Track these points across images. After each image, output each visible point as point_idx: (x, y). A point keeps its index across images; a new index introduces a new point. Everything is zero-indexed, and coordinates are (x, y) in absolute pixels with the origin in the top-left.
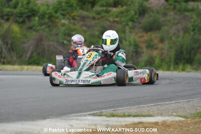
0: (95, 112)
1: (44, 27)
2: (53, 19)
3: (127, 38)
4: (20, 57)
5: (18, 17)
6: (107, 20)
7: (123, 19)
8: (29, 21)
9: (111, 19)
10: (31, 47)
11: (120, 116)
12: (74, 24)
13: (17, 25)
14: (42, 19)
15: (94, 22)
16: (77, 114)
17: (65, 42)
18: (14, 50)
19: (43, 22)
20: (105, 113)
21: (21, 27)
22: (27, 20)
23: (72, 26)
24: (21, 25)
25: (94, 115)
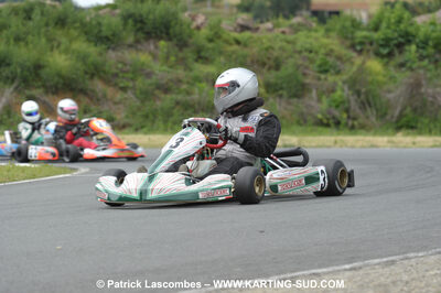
4: (382, 116)
5: (382, 46)
8: (401, 52)
10: (401, 100)
13: (379, 60)
18: (372, 104)
21: (386, 65)
22: (396, 52)
24: (386, 60)
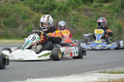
0: (101, 71)
1: (61, 16)
2: (67, 11)
3: (114, 22)
6: (101, 11)
7: (111, 11)
9: (104, 11)
11: (117, 73)
12: (80, 14)
14: (60, 11)
15: (92, 13)
16: (89, 72)
17: (75, 25)
19: (60, 12)
20: (107, 71)
23: (79, 16)
25: (100, 72)
